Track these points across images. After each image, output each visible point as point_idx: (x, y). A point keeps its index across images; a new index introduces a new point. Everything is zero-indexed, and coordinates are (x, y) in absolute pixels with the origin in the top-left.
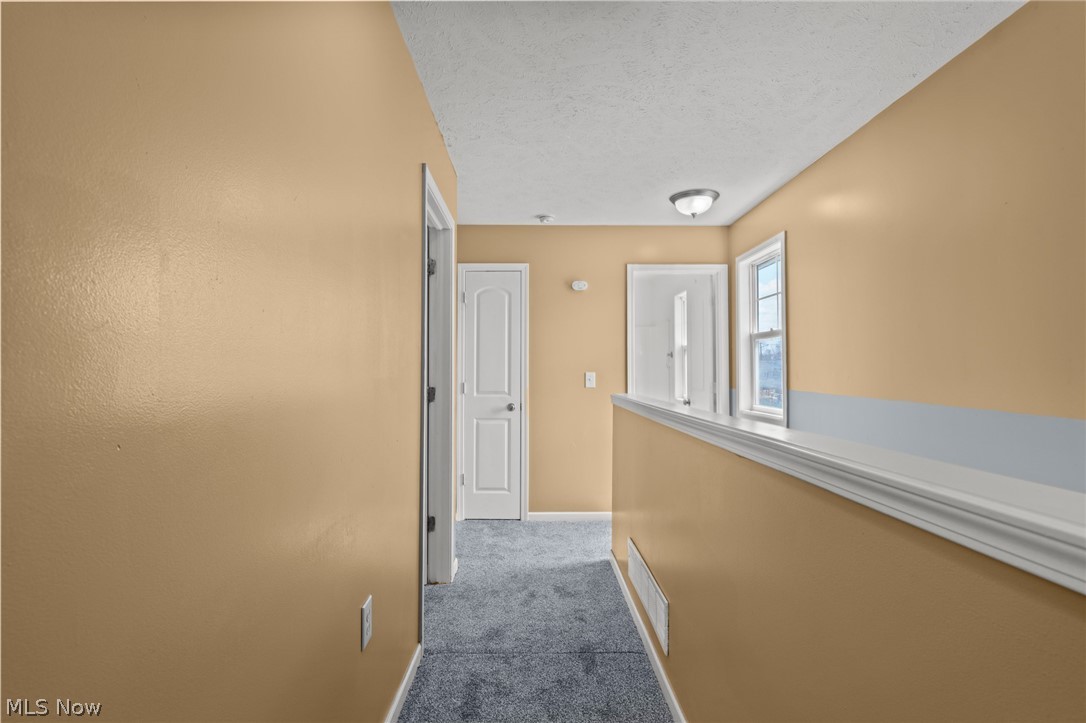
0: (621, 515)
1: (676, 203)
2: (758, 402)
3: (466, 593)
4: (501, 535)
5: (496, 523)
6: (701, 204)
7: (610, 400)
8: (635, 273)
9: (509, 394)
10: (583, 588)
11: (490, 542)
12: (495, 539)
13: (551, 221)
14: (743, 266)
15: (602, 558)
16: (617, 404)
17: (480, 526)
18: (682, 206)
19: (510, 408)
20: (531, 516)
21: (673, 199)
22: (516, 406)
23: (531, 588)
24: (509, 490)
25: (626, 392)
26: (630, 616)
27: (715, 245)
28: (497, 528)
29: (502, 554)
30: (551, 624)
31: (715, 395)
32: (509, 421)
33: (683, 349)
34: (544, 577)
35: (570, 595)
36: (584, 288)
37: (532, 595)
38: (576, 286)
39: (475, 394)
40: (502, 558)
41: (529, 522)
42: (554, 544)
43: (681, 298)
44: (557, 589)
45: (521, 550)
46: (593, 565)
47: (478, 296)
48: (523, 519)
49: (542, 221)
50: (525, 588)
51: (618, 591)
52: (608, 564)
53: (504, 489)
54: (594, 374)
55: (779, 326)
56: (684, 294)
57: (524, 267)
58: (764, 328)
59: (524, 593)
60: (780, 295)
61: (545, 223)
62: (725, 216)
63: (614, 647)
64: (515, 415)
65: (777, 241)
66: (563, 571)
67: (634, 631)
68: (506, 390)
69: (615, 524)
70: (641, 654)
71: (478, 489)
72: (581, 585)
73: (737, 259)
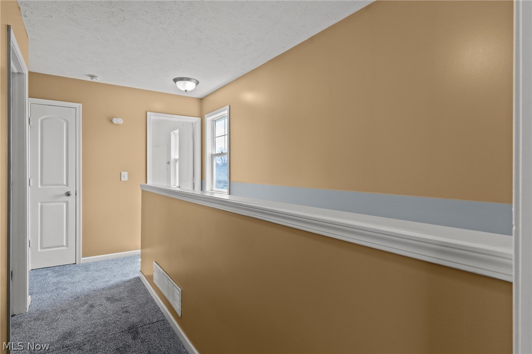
0: (147, 250)
1: (177, 83)
2: (215, 187)
3: (40, 316)
4: (62, 275)
5: (57, 269)
6: (190, 86)
7: (140, 187)
8: (152, 117)
9: (67, 185)
10: (125, 294)
11: (55, 281)
12: (58, 278)
13: (98, 80)
14: (208, 120)
15: (135, 276)
16: (144, 189)
17: (45, 272)
18: (180, 84)
19: (68, 194)
20: (84, 260)
21: (175, 80)
22: (73, 193)
23: (90, 302)
24: (67, 246)
25: (146, 183)
26: (155, 303)
27: (194, 107)
28: (58, 271)
29: (65, 286)
30: (107, 319)
31: (194, 184)
32: (67, 203)
33: (176, 160)
34: (98, 294)
35: (117, 300)
36: (121, 123)
37: (92, 306)
38: (115, 121)
39: (39, 186)
40: (65, 289)
41: (82, 264)
42: (102, 274)
43: (174, 133)
44: (108, 299)
45: (79, 282)
46: (129, 281)
47: (42, 121)
48: (77, 263)
49: (91, 79)
50: (87, 303)
51: (146, 291)
52: (138, 279)
53: (63, 246)
54: (127, 173)
55: (226, 151)
56: (177, 131)
57: (79, 106)
58: (218, 151)
59: (86, 306)
60: (226, 136)
61: (94, 80)
62: (201, 93)
63: (148, 321)
64: (71, 199)
65: (225, 110)
66: (111, 288)
67: (158, 310)
68: (65, 183)
69: (143, 256)
70: (164, 321)
71: (42, 248)
72: (124, 293)
73: (206, 116)
